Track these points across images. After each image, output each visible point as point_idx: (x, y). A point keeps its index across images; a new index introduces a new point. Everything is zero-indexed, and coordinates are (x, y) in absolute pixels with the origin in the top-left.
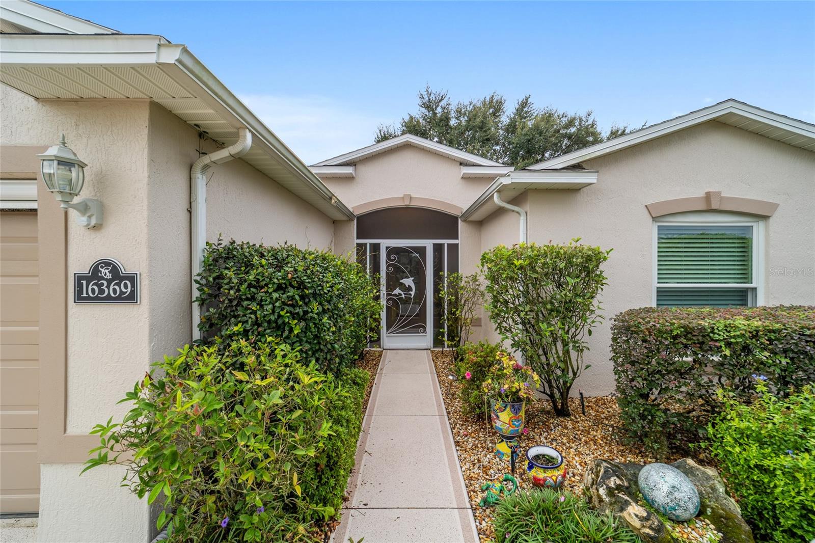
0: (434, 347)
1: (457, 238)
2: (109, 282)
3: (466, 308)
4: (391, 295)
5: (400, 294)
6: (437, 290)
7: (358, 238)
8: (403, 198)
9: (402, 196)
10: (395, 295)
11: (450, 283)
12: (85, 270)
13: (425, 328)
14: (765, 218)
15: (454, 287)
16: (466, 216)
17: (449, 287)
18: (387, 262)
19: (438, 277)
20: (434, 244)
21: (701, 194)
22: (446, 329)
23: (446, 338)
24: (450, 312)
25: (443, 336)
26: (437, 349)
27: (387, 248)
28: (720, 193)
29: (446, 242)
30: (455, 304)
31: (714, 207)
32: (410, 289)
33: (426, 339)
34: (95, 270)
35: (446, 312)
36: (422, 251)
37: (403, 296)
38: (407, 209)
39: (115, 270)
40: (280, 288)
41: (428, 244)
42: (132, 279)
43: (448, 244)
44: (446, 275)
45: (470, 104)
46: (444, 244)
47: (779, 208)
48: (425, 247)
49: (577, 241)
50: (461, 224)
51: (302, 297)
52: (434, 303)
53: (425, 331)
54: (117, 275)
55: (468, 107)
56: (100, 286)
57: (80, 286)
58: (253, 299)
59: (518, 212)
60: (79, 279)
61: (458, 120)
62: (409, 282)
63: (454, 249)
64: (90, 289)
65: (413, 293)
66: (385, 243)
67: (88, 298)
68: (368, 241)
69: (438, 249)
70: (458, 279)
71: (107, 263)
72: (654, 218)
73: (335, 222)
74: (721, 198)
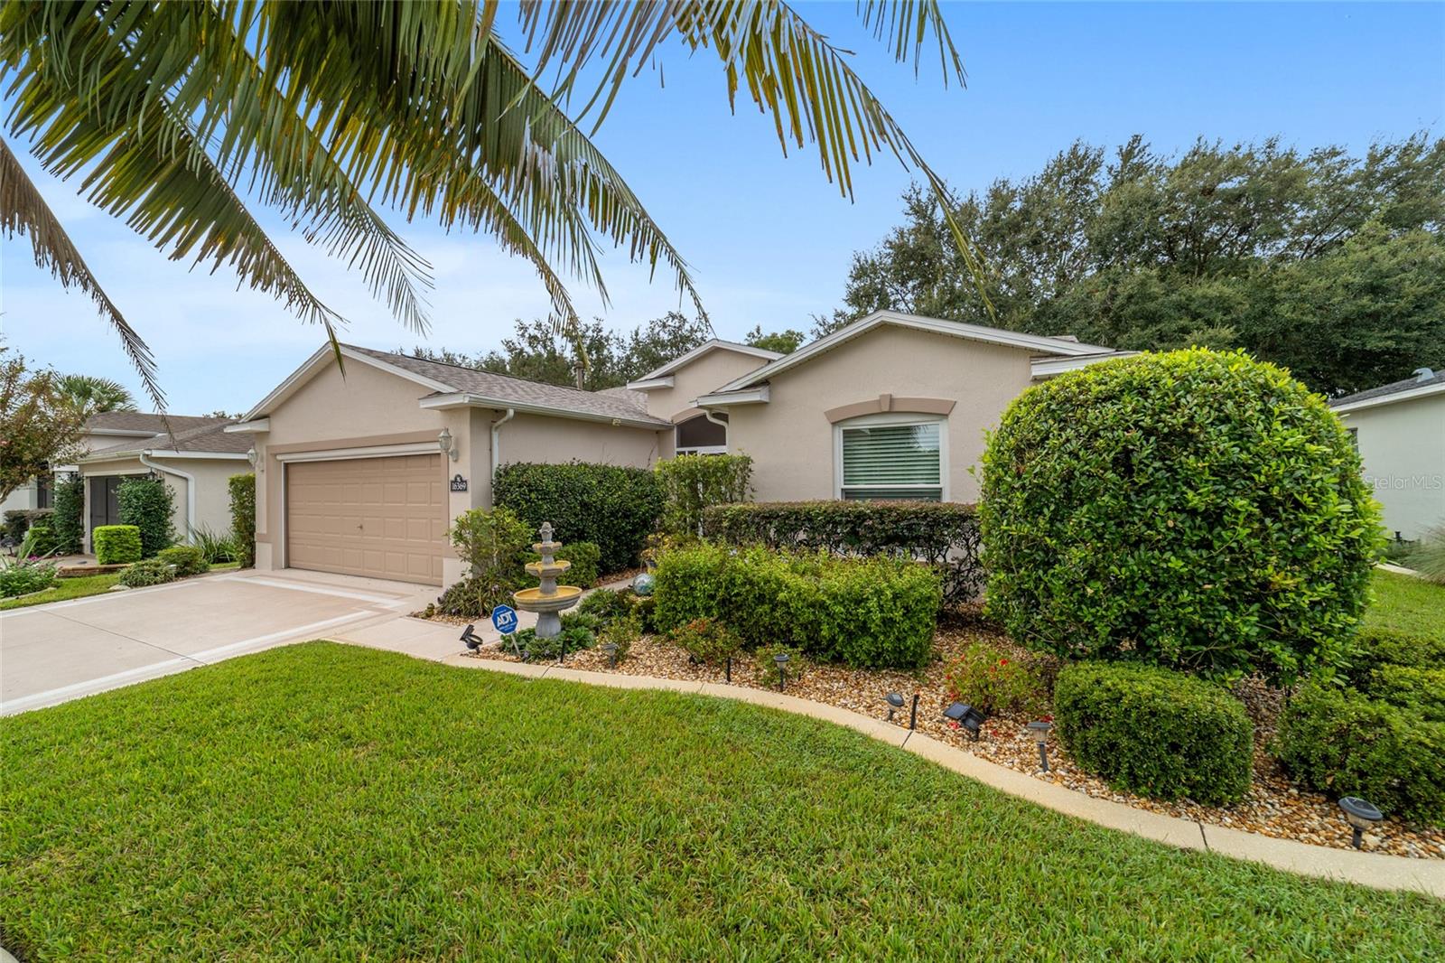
2: (460, 483)
7: (678, 447)
14: (945, 416)
21: (876, 397)
28: (890, 396)
31: (885, 410)
34: (456, 478)
39: (461, 478)
42: (466, 482)
47: (957, 406)
54: (462, 481)
56: (457, 485)
57: (452, 484)
60: (452, 482)
64: (455, 487)
67: (455, 490)
71: (459, 475)
72: (834, 424)
73: (657, 432)
74: (892, 400)
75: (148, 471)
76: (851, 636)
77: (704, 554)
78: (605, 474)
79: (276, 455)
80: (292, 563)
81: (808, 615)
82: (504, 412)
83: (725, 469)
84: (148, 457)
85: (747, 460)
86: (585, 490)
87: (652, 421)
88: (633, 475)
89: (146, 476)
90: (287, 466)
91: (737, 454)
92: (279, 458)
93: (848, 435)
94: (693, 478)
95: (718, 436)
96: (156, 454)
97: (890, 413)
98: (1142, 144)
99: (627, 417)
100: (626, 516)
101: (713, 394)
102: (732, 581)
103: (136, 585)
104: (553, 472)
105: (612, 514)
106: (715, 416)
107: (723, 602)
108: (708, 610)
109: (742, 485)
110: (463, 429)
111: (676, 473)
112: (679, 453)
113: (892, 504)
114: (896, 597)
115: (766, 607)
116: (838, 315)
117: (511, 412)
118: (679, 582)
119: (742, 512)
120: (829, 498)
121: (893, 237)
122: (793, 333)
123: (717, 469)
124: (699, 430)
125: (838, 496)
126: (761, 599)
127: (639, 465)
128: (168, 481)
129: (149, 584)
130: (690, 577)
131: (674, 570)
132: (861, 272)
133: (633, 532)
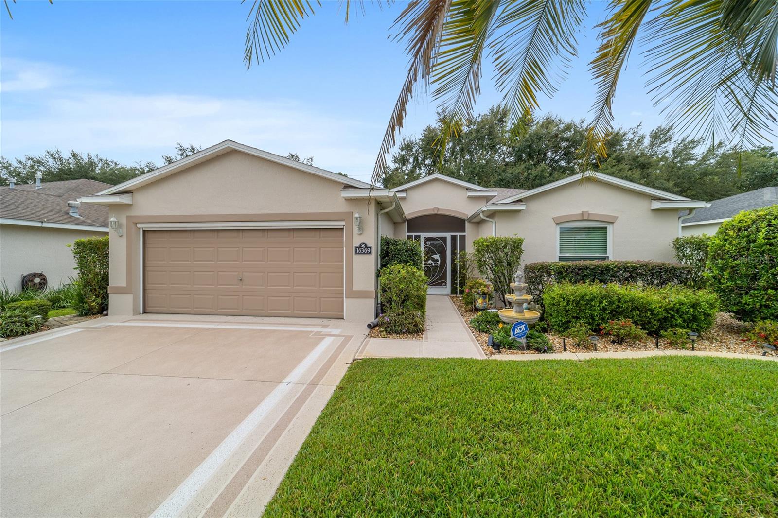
0: (451, 294)
1: (465, 232)
2: (364, 248)
3: (469, 270)
4: (427, 264)
5: (432, 264)
6: (453, 261)
7: (408, 232)
8: (434, 209)
9: (432, 208)
10: (429, 264)
11: (460, 256)
12: (358, 245)
13: (446, 284)
14: (612, 223)
15: (463, 257)
16: (470, 220)
17: (459, 258)
18: (424, 246)
19: (453, 253)
20: (451, 236)
21: (579, 212)
22: (458, 281)
23: (458, 286)
24: (460, 272)
25: (457, 285)
26: (453, 295)
27: (424, 237)
28: (588, 212)
29: (458, 234)
30: (463, 267)
31: (585, 218)
32: (437, 261)
33: (447, 289)
34: (361, 245)
35: (458, 272)
36: (444, 239)
37: (433, 265)
38: (436, 215)
39: (366, 245)
40: (406, 251)
41: (448, 235)
42: (370, 248)
43: (460, 235)
44: (458, 252)
45: (479, 116)
46: (457, 235)
47: (618, 219)
48: (446, 237)
49: (516, 235)
50: (467, 224)
51: (413, 254)
52: (451, 270)
53: (446, 285)
54: (366, 247)
55: (477, 118)
56: (362, 250)
57: (356, 250)
58: (399, 254)
59: (492, 222)
60: (356, 248)
61: (469, 128)
62: (437, 257)
63: (463, 238)
64: (359, 250)
65: (439, 263)
66: (423, 235)
67: (359, 253)
68: (414, 234)
69: (454, 238)
70: (465, 254)
71: (364, 244)
72: (556, 224)
74: (588, 214)
79: (136, 224)
80: (149, 309)
90: (145, 232)
92: (139, 226)
93: (563, 230)
97: (588, 220)
103: (8, 336)
117: (394, 205)
125: (558, 260)
129: (23, 334)
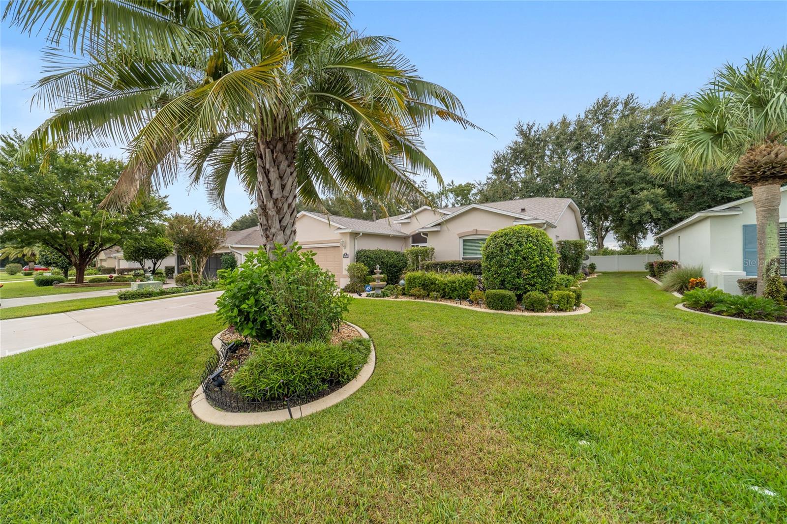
21: (472, 230)
54: (346, 255)
72: (460, 238)
73: (404, 238)
74: (476, 230)
75: (229, 251)
76: (453, 291)
77: (419, 274)
78: (388, 253)
81: (443, 287)
82: (359, 234)
83: (426, 251)
84: (231, 247)
85: (433, 249)
86: (383, 258)
87: (403, 235)
88: (397, 253)
89: (229, 253)
91: (430, 247)
93: (464, 241)
94: (416, 254)
95: (425, 241)
96: (234, 246)
97: (476, 234)
98: (634, 98)
99: (395, 234)
100: (394, 267)
101: (423, 228)
102: (425, 279)
104: (373, 252)
105: (391, 266)
106: (424, 234)
107: (423, 285)
108: (419, 287)
109: (431, 256)
110: (347, 239)
111: (411, 253)
112: (412, 246)
113: (468, 261)
114: (463, 282)
115: (433, 286)
116: (488, 179)
117: (361, 234)
118: (412, 282)
119: (429, 263)
120: (458, 259)
121: (511, 145)
122: (470, 184)
123: (423, 251)
124: (418, 238)
125: (461, 259)
126: (432, 284)
127: (398, 250)
128: (236, 255)
130: (414, 279)
131: (410, 277)
132: (498, 160)
133: (397, 272)
